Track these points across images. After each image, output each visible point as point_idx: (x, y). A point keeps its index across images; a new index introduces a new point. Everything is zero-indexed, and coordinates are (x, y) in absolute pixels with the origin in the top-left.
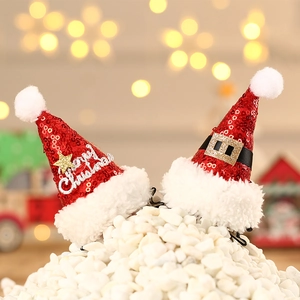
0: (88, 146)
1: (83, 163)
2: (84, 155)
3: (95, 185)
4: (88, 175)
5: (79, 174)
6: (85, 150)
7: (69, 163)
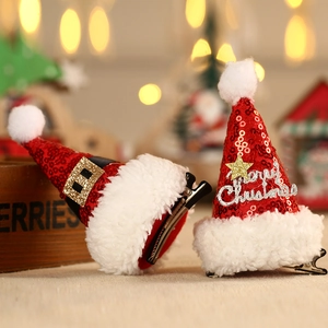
0: (276, 164)
1: (259, 181)
2: (266, 171)
3: (260, 211)
4: (258, 197)
5: (249, 190)
6: (270, 167)
7: (244, 171)
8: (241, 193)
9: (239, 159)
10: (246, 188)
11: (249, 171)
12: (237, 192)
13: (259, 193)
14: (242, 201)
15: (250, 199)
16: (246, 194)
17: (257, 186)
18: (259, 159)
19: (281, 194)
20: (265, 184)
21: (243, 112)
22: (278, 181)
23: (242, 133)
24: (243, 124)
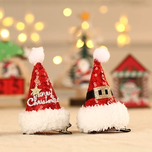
0: (51, 89)
1: (44, 96)
2: (47, 92)
3: (44, 108)
5: (40, 100)
6: (48, 90)
7: (38, 92)
8: (37, 101)
9: (36, 87)
10: (39, 99)
11: (40, 92)
12: (35, 101)
13: (44, 101)
14: (37, 104)
15: (40, 104)
16: (39, 101)
17: (43, 98)
18: (44, 87)
19: (53, 102)
20: (46, 97)
21: (38, 68)
22: (52, 96)
23: (37, 77)
24: (38, 73)
